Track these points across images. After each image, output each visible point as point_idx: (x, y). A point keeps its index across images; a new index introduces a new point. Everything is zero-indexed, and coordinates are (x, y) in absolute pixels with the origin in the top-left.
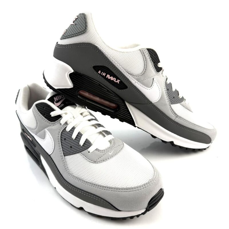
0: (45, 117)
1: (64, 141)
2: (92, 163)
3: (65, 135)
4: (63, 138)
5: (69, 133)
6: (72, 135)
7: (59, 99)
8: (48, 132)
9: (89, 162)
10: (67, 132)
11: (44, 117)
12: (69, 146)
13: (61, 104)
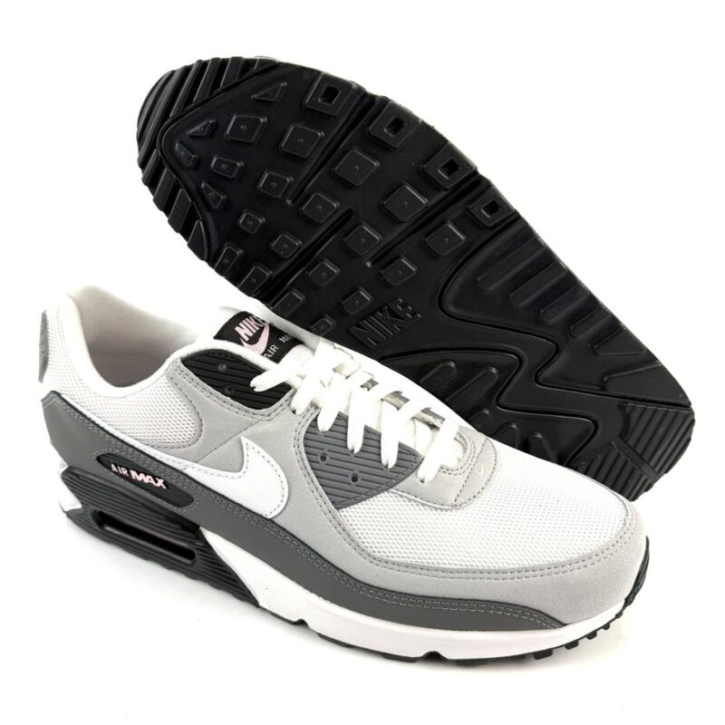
0: (233, 398)
1: (322, 465)
2: (446, 510)
3: (322, 445)
4: (316, 455)
5: (332, 434)
6: (346, 441)
7: (255, 331)
8: (252, 444)
9: (436, 509)
10: (326, 434)
11: (229, 398)
12: (347, 476)
13: (268, 347)
